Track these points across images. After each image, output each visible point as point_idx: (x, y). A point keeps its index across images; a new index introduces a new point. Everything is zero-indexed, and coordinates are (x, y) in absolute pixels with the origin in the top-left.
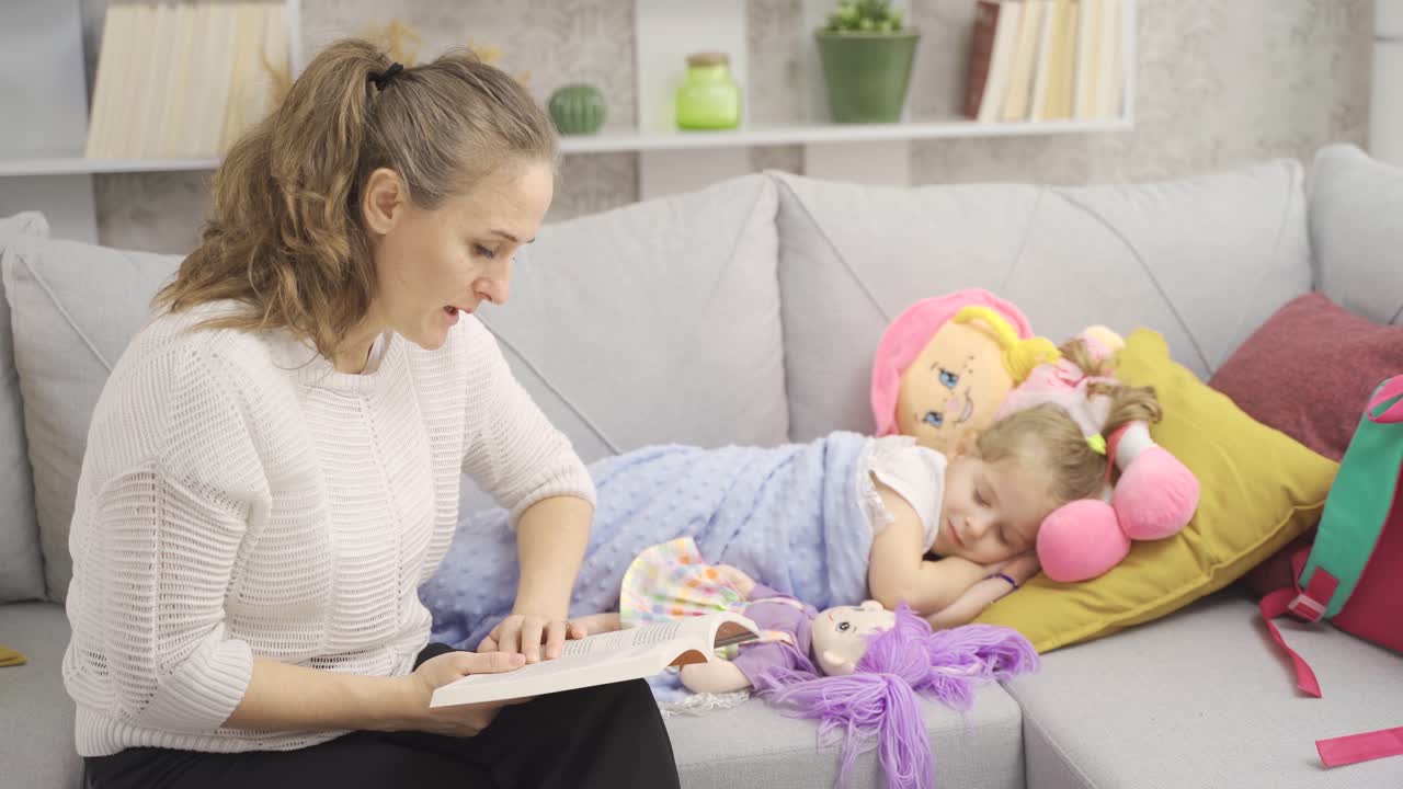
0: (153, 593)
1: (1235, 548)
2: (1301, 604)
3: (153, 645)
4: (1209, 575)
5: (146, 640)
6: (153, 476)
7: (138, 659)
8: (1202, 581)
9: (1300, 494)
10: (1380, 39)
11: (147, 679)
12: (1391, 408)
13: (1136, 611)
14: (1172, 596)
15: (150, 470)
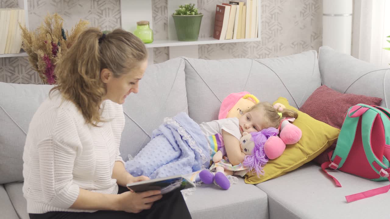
0: (53, 170)
1: (314, 151)
2: (332, 165)
3: (54, 184)
4: (307, 157)
5: (52, 183)
6: (52, 140)
7: (50, 188)
8: (305, 159)
9: (329, 136)
10: (324, 15)
11: (52, 193)
12: (354, 114)
13: (289, 168)
14: (297, 163)
15: (51, 139)
